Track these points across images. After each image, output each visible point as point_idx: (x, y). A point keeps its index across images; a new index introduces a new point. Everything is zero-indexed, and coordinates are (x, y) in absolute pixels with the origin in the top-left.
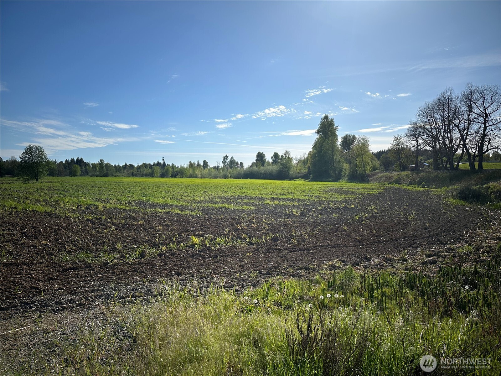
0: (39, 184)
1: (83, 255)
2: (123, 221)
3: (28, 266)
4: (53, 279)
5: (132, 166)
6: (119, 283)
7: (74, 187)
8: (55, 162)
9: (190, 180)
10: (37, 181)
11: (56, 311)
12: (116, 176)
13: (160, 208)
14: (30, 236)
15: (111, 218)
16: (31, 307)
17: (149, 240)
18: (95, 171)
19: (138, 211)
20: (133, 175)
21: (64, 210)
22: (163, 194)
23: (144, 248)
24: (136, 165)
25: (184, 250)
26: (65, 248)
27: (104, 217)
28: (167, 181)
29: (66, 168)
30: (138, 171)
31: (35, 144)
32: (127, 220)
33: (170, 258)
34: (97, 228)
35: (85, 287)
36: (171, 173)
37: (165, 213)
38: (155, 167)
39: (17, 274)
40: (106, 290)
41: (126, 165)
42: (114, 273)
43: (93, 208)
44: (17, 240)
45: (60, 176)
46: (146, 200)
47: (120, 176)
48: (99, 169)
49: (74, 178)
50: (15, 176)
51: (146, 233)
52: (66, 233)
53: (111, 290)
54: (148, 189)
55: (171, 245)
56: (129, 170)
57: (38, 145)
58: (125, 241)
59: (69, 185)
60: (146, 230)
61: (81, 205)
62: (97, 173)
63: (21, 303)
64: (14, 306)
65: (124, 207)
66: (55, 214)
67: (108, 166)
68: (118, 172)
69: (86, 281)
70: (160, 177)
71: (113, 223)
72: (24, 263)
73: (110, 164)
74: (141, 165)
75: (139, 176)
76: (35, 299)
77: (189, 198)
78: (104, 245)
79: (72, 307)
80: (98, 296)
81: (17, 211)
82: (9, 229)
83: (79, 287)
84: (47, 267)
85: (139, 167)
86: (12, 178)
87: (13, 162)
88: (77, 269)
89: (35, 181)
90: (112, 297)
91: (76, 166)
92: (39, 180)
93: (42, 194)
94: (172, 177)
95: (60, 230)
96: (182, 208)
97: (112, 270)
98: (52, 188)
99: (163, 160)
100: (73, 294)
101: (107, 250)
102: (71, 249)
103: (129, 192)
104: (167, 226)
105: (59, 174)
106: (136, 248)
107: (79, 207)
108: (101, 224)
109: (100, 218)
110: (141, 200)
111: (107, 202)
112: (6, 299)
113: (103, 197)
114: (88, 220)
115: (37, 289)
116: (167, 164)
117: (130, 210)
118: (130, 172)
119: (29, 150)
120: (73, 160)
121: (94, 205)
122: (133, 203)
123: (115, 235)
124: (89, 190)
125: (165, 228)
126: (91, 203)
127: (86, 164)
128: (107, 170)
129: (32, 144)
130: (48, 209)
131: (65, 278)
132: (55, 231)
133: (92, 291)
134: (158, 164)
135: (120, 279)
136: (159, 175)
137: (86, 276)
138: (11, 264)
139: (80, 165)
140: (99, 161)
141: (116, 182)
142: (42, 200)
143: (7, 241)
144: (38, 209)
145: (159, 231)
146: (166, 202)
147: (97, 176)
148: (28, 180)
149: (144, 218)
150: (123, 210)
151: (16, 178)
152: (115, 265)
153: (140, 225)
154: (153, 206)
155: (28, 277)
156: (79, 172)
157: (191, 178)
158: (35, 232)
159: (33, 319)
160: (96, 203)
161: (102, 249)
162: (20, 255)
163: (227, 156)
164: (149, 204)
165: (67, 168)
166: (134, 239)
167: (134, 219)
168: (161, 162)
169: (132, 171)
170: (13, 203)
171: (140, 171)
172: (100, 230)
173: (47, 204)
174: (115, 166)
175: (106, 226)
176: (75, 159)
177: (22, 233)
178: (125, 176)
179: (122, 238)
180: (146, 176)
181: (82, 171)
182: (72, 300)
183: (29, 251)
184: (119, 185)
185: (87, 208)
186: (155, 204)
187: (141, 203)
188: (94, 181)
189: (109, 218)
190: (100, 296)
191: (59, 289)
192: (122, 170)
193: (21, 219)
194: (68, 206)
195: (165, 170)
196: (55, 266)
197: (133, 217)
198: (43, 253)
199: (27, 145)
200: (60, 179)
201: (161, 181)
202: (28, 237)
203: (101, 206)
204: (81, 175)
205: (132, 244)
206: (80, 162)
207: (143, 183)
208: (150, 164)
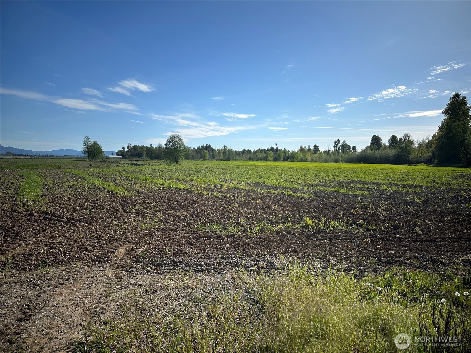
0: (178, 166)
1: (214, 226)
2: (244, 200)
3: (174, 232)
4: (193, 245)
5: (249, 151)
6: (244, 253)
7: (204, 169)
8: (190, 148)
9: (301, 164)
10: (177, 163)
11: (197, 272)
12: (236, 160)
13: (274, 189)
14: (174, 208)
15: (234, 196)
16: (178, 266)
17: (267, 218)
18: (220, 156)
19: (256, 191)
20: (250, 159)
21: (197, 187)
22: (277, 176)
23: (263, 225)
24: (252, 151)
25: (299, 230)
26: (200, 219)
27: (228, 195)
28: (279, 165)
29: (197, 153)
30: (254, 156)
31: (176, 134)
32: (247, 199)
33: (286, 236)
34: (223, 204)
35: (217, 254)
36: (282, 158)
37: (278, 194)
38: (268, 152)
39: (166, 238)
40: (234, 258)
41: (244, 150)
42: (239, 244)
43: (219, 187)
44: (165, 210)
45: (193, 160)
46: (261, 181)
47: (239, 160)
48: (223, 154)
49: (203, 161)
50: (161, 160)
51: (264, 211)
52: (200, 207)
53: (238, 259)
54: (263, 172)
55: (287, 224)
56: (247, 155)
57: (178, 134)
58: (247, 217)
59: (201, 167)
60: (263, 208)
61: (210, 184)
62: (221, 158)
63: (171, 261)
64: (166, 264)
65: (244, 187)
66: (191, 191)
67: (230, 151)
68: (238, 157)
69: (217, 248)
70: (273, 161)
71: (235, 201)
72: (171, 230)
73: (232, 150)
74: (256, 151)
75: (255, 160)
76: (181, 259)
77: (300, 181)
78: (230, 219)
79: (209, 270)
80: (228, 262)
81: (164, 187)
82: (159, 201)
83: (213, 253)
84: (188, 234)
85: (255, 152)
86: (159, 161)
87: (160, 148)
88: (210, 237)
89: (175, 164)
90: (239, 265)
91: (206, 151)
92: (179, 163)
93: (181, 174)
94: (283, 161)
95: (195, 204)
96: (294, 190)
97: (238, 242)
98: (188, 170)
99: (276, 145)
100: (208, 259)
101: (233, 223)
102: (204, 220)
103: (247, 174)
104: (282, 206)
105: (193, 158)
106: (257, 223)
107: (209, 186)
108: (226, 201)
109: (226, 196)
110: (258, 182)
111: (230, 182)
112: (160, 257)
113: (227, 178)
114: (216, 197)
115: (182, 251)
116: (279, 149)
117: (249, 190)
118: (248, 156)
119: (171, 139)
120: (203, 146)
121: (220, 185)
122: (251, 184)
123: (238, 211)
124: (215, 172)
125: (280, 208)
126: (218, 183)
127: (213, 150)
128: (229, 155)
129: (174, 134)
130: (187, 187)
131: (201, 244)
132: (192, 205)
133: (223, 258)
134: (272, 149)
135: (244, 250)
136: (272, 159)
137: (217, 244)
138: (162, 229)
139: (208, 151)
140: (223, 147)
141: (236, 165)
142: (181, 179)
143: (159, 211)
144: (179, 187)
145: (275, 210)
146: (279, 184)
147: (221, 160)
148: (170, 163)
149: (261, 198)
150: (243, 189)
151: (162, 161)
152: (239, 237)
153: (258, 204)
154: (268, 187)
155: (175, 241)
156: (208, 157)
157: (301, 162)
158: (178, 205)
159: (180, 276)
160: (222, 183)
161: (228, 222)
162: (168, 223)
163: (338, 141)
164: (265, 186)
165: (199, 153)
166: (254, 216)
167: (253, 198)
168: (274, 147)
169: (249, 155)
170: (161, 181)
171: (256, 156)
172: (226, 206)
173: (185, 182)
174: (236, 151)
175: (230, 203)
176: (205, 146)
177: (169, 205)
178: (243, 160)
179: (244, 214)
180: (261, 160)
181: (210, 156)
182: (208, 263)
183: (174, 220)
184: (239, 168)
185: (215, 187)
186: (270, 185)
187: (258, 184)
188: (219, 164)
189: (233, 196)
190: (230, 263)
191: (198, 253)
192: (242, 155)
193: (167, 193)
194: (200, 185)
195: (277, 154)
196: (194, 233)
197: (252, 196)
198: (184, 222)
199: (170, 134)
200: (193, 162)
201: (274, 164)
202: (173, 208)
203: (225, 185)
204: (209, 159)
205: (252, 220)
206: (208, 148)
207: (258, 167)
208: (264, 150)
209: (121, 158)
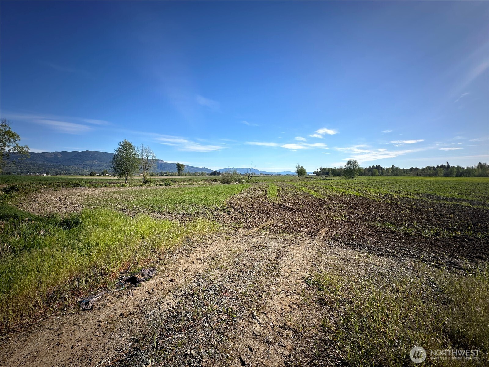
0: (354, 180)
1: (388, 225)
2: (414, 207)
3: (356, 224)
4: (372, 235)
5: (417, 169)
6: (420, 250)
7: (375, 183)
8: (363, 168)
9: (479, 179)
10: (353, 178)
11: (379, 255)
12: (403, 176)
13: (447, 200)
14: (354, 208)
15: (405, 204)
16: (363, 248)
17: (441, 224)
18: (388, 173)
19: (426, 201)
20: (418, 175)
21: (371, 196)
22: (449, 189)
23: (438, 229)
24: (421, 168)
25: (483, 239)
26: (376, 218)
27: (399, 203)
28: (451, 180)
29: (369, 171)
30: (422, 172)
31: (352, 159)
32: (418, 207)
33: (467, 242)
34: (395, 209)
35: (394, 245)
36: (455, 174)
37: (453, 205)
38: (439, 169)
39: (351, 228)
40: (411, 252)
41: (412, 168)
42: (414, 241)
43: (390, 196)
44: (348, 209)
45: (366, 176)
46: (432, 193)
47: (407, 176)
48: (391, 172)
49: (374, 177)
50: (341, 176)
51: (438, 218)
52: (375, 210)
53: (415, 253)
54: (433, 185)
55: (466, 232)
56: (414, 172)
57: (354, 159)
58: (419, 221)
59: (372, 181)
60: (436, 216)
61: (381, 194)
62: (390, 174)
63: (357, 244)
64: (354, 245)
65: (414, 198)
66: (366, 198)
67: (398, 169)
68: (405, 173)
69: (394, 242)
70: (443, 176)
71: (406, 207)
72: (354, 223)
73: (399, 168)
74: (425, 168)
75: (423, 176)
76: (364, 244)
77: (481, 195)
78: (402, 221)
79: (388, 256)
80: (405, 254)
81: (345, 194)
82: (343, 203)
83: (390, 244)
84: (367, 227)
85: (423, 169)
86: (340, 177)
87: (341, 169)
88: (386, 232)
89: (352, 179)
90: (416, 258)
91: (376, 170)
92: (354, 178)
93: (357, 186)
94: (457, 176)
95: (370, 207)
96: (473, 202)
97: (413, 239)
98: (362, 183)
99: (448, 163)
100: (387, 248)
101: (405, 225)
102: (380, 219)
103: (416, 187)
104: (458, 215)
105: (365, 175)
106: (430, 228)
107: (380, 195)
108: (397, 207)
109: (397, 203)
110: (428, 193)
111: (400, 193)
112: (349, 240)
113: (396, 190)
114: (388, 203)
115: (364, 238)
116: (451, 166)
117: (419, 200)
118: (416, 173)
119: (350, 162)
120: (374, 166)
121: (390, 194)
122: (421, 195)
123: (410, 216)
124: (385, 185)
125: (456, 218)
126: (388, 193)
127: (382, 169)
128: (397, 172)
129: (351, 159)
130: (362, 195)
131: (379, 236)
132: (368, 208)
133: (400, 249)
134: (442, 166)
135: (420, 247)
136: (442, 175)
137: (393, 238)
138: (347, 222)
139: (378, 170)
140: (392, 166)
141: (404, 180)
142: (357, 189)
143: (343, 210)
144: (356, 194)
145: (451, 218)
146: (453, 196)
147: (389, 176)
148: (348, 178)
149: (433, 207)
150: (413, 199)
151: (342, 177)
152: (414, 236)
153: (430, 211)
154: (439, 198)
155: (358, 231)
156: (377, 173)
157: (480, 177)
158: (357, 207)
159: (366, 255)
160: (391, 193)
161: (401, 223)
162: (351, 218)
164: (436, 197)
165: (370, 171)
166: (427, 221)
167: (424, 207)
168: (446, 165)
169: (417, 172)
170: (343, 190)
171: (424, 172)
172: (398, 211)
173: (360, 191)
174: (403, 169)
175: (401, 208)
176: (375, 166)
177: (350, 206)
178: (411, 176)
179: (416, 218)
180: (430, 175)
181: (379, 173)
182: (387, 251)
183: (355, 216)
184: (407, 182)
185: (386, 196)
186: (442, 197)
187: (428, 195)
188: (388, 179)
189: (403, 204)
190: (407, 255)
191: (377, 242)
192: (409, 172)
193: (348, 198)
194: (373, 193)
195: (449, 171)
196: (372, 228)
197: (423, 205)
198: (363, 219)
199: (348, 160)
200: (365, 177)
201: (445, 179)
202: (353, 209)
203: (395, 195)
204: (378, 175)
205: (425, 224)
206: (378, 167)
207: (427, 181)
208: (434, 167)
209: (316, 176)
